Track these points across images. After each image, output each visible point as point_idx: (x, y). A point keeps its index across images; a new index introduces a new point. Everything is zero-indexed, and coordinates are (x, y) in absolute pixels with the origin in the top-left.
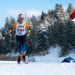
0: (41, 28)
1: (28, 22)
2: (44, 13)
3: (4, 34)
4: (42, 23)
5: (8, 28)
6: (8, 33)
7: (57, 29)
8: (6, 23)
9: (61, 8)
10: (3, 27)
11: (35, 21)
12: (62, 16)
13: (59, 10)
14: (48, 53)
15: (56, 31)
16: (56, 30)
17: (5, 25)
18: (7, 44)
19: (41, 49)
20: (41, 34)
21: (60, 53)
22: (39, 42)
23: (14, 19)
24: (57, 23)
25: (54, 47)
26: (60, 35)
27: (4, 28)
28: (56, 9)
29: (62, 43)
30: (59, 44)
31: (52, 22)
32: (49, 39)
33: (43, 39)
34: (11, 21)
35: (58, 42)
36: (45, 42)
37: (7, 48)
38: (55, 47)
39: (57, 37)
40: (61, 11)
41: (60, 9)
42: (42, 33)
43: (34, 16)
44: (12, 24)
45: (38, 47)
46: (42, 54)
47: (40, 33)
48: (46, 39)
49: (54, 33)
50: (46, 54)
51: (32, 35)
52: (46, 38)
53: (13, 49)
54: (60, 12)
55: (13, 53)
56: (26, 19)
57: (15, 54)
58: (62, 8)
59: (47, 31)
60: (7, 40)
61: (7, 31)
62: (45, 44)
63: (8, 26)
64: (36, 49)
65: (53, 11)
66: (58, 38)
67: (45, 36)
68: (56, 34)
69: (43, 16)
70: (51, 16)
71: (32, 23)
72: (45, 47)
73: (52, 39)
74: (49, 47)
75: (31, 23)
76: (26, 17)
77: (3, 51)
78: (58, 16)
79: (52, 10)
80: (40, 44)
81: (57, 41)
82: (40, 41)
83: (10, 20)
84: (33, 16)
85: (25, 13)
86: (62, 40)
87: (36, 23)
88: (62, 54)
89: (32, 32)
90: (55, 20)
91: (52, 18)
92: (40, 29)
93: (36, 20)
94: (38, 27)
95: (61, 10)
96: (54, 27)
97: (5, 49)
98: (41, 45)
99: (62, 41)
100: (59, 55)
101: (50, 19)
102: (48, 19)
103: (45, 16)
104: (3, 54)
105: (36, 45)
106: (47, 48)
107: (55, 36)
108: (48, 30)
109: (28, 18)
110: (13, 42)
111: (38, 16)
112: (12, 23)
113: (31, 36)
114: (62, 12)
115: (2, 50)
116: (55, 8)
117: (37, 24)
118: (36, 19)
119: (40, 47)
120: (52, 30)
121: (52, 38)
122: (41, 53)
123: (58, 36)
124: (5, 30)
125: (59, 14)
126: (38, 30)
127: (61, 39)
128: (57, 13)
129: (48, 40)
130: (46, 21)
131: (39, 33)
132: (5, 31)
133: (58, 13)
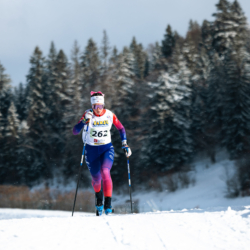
0: (163, 88)
1: (113, 65)
2: (173, 35)
3: (24, 109)
4: (166, 69)
5: (39, 86)
6: (39, 104)
7: (222, 94)
8: (32, 69)
9: (236, 16)
10: (21, 85)
11: (141, 63)
12: (239, 46)
13: (230, 22)
14: (186, 183)
15: (219, 101)
16: (220, 96)
17: (29, 77)
18: (37, 146)
19: (162, 166)
20: (161, 111)
21: (232, 181)
22: (154, 139)
23: (61, 52)
24: (221, 71)
25: (209, 159)
26: (231, 115)
27: (24, 87)
28: (219, 20)
29: (240, 146)
30: (230, 147)
31: (203, 66)
32: (192, 129)
33: (168, 130)
34: (50, 60)
35: (223, 141)
36: (177, 142)
37: (36, 160)
38: (214, 161)
39: (221, 123)
40: (236, 25)
41: (233, 19)
42: (166, 107)
43: (138, 43)
44: (54, 73)
45: (152, 160)
46: (165, 186)
47: (160, 106)
48: (180, 129)
49: (209, 107)
50: (179, 184)
51: (127, 113)
52: (182, 126)
53: (58, 165)
54: (234, 29)
55: (59, 182)
56: (106, 54)
57: (66, 183)
58: (239, 14)
59: (186, 98)
60: (37, 133)
61: (36, 98)
62: (176, 147)
63: (40, 78)
64: (144, 164)
65: (209, 25)
66: (224, 127)
67: (175, 120)
68: (219, 111)
69: (170, 45)
70: (201, 45)
71: (130, 69)
72: (179, 160)
73: (203, 131)
74: (191, 161)
75: (126, 70)
76: (105, 49)
77: (21, 172)
78: (227, 45)
79: (205, 22)
80: (157, 147)
81: (221, 139)
82: (160, 138)
83: (47, 58)
84: (134, 42)
85: (105, 32)
86: (241, 133)
87: (143, 70)
88: (239, 187)
89: (130, 104)
90: (214, 61)
91: (203, 53)
92: (160, 93)
93: (144, 60)
94: (150, 84)
95: (237, 21)
96: (212, 86)
97: (28, 164)
98: (160, 153)
99: (239, 139)
100: (229, 189)
101: (196, 56)
102: (190, 56)
103: (177, 45)
104: (19, 184)
105: (145, 153)
106: (183, 162)
107: (213, 118)
108: (187, 95)
109: (115, 51)
110: (57, 140)
111: (151, 45)
112: (53, 68)
113: (126, 116)
114: (242, 30)
115: (18, 168)
116: (214, 15)
117: (146, 73)
118: (145, 55)
119: (159, 161)
120: (204, 98)
121: (203, 126)
122: (163, 181)
123: (227, 118)
124: (27, 95)
125: (230, 37)
126: (151, 96)
127: (236, 131)
128: (220, 34)
129: (186, 133)
130: (183, 64)
131: (154, 108)
132: (28, 98)
133: (227, 34)
